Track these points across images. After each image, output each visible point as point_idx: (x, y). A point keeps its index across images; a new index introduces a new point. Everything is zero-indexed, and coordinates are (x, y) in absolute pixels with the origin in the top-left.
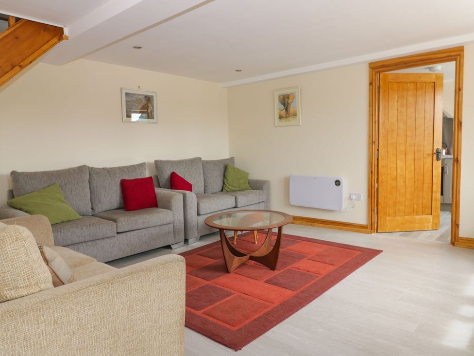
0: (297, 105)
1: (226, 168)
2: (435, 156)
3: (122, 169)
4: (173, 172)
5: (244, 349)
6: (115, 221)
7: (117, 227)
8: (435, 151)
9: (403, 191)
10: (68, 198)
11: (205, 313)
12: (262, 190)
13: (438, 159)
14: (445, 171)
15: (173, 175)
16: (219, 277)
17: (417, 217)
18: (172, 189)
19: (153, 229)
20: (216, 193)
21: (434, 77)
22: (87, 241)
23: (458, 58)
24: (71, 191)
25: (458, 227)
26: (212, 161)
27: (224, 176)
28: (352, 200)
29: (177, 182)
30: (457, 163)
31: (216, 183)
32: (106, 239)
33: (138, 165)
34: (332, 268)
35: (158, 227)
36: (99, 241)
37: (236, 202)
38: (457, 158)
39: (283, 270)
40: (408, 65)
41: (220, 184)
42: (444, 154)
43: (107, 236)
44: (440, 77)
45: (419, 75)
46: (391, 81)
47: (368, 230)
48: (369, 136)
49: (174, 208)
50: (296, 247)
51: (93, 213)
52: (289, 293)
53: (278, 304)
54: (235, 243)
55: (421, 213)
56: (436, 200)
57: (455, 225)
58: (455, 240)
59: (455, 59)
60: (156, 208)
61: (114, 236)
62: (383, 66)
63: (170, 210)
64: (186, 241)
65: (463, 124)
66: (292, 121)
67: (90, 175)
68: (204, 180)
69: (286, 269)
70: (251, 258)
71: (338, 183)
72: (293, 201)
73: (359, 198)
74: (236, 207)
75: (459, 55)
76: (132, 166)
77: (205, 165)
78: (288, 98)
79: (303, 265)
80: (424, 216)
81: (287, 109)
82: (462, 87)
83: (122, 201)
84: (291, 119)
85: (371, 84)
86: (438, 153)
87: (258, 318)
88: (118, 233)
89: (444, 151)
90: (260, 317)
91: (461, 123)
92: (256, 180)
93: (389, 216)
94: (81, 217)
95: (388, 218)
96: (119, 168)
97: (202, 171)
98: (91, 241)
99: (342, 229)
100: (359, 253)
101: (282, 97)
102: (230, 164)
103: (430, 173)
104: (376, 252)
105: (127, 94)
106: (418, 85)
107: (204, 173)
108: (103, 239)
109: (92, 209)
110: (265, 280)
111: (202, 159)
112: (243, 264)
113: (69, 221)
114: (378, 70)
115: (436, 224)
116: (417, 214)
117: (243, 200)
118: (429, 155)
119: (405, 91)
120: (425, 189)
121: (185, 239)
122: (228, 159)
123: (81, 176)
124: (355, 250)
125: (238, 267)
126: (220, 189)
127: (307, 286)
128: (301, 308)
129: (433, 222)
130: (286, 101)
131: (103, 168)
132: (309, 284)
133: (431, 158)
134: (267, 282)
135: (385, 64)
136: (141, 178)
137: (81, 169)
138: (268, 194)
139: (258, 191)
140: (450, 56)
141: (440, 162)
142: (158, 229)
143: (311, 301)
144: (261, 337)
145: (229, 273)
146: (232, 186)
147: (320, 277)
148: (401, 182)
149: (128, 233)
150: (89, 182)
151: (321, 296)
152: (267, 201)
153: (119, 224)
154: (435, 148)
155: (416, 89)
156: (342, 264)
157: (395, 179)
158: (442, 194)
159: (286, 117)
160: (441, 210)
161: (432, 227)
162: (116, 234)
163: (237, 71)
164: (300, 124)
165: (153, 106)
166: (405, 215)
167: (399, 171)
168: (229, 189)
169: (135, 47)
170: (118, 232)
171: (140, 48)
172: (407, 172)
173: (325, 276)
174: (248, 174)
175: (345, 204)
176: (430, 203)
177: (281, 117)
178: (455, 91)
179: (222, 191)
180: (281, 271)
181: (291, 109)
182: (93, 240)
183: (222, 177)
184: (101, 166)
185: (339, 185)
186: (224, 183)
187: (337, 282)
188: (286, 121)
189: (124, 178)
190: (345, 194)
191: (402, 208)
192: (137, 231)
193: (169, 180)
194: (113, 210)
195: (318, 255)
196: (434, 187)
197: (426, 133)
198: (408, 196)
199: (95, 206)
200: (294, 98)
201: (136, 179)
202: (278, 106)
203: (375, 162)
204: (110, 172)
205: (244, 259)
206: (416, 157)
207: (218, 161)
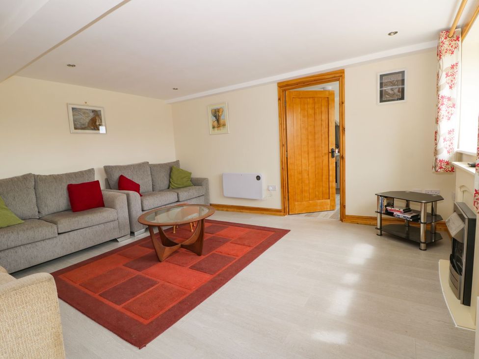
0: (225, 117)
1: (171, 169)
2: (330, 154)
3: (69, 176)
4: (122, 175)
5: (149, 345)
6: (55, 223)
7: (57, 229)
8: (330, 151)
9: (307, 182)
10: (11, 204)
11: (124, 308)
12: (201, 186)
13: (333, 156)
14: (338, 165)
15: (122, 178)
16: (151, 266)
17: (319, 201)
18: (119, 190)
19: (97, 226)
20: (162, 191)
21: (327, 93)
22: (26, 244)
23: (341, 78)
24: (14, 198)
25: (345, 208)
26: (159, 164)
27: (170, 176)
28: (269, 190)
29: (125, 184)
30: (343, 160)
31: (163, 182)
32: (46, 241)
33: (85, 171)
34: (249, 249)
35: (102, 225)
36: (39, 243)
37: (178, 198)
38: (343, 156)
39: (208, 255)
40: (305, 84)
41: (166, 183)
42: (337, 152)
43: (47, 237)
44: (332, 93)
45: (316, 92)
46: (294, 97)
47: (282, 213)
48: (280, 141)
49: (118, 206)
50: (223, 232)
51: (40, 216)
52: (207, 277)
53: (194, 290)
54: (174, 232)
55: (321, 198)
56: (332, 188)
57: (343, 206)
58: (343, 218)
59: (338, 80)
60: (102, 208)
61: (56, 237)
62: (287, 85)
63: (114, 209)
64: (132, 233)
65: (346, 129)
66: (222, 130)
67: (35, 183)
68: (152, 180)
69: (210, 253)
70: (182, 246)
71: (258, 178)
72: (226, 194)
73: (274, 189)
74: (178, 201)
75: (341, 76)
76: (80, 172)
77: (153, 169)
78: (219, 112)
79: (224, 249)
80: (323, 201)
81: (218, 121)
82: (344, 101)
83: (70, 204)
84: (221, 128)
85: (279, 99)
86: (333, 152)
87: (172, 307)
88: (59, 234)
89: (337, 150)
90: (174, 307)
91: (344, 129)
92: (197, 178)
93: (298, 201)
94: (23, 221)
95: (296, 203)
96: (67, 175)
97: (149, 173)
98: (30, 243)
99: (263, 213)
100: (273, 233)
101: (214, 111)
102: (175, 167)
103: (327, 168)
104: (285, 232)
105: (73, 109)
106: (316, 100)
107: (151, 174)
108: (43, 240)
109: (39, 212)
110: (189, 267)
111: (150, 163)
112: (176, 252)
113: (8, 226)
114: (284, 88)
115: (333, 206)
116: (319, 199)
117: (184, 195)
118: (325, 154)
119: (306, 105)
120: (324, 180)
121: (131, 232)
122: (174, 162)
123: (25, 183)
124: (269, 231)
125: (170, 255)
126: (167, 186)
127: (224, 268)
128: (213, 293)
129: (331, 205)
130: (217, 114)
131: (50, 175)
132: (226, 267)
133: (327, 156)
134: (192, 268)
135: (289, 83)
136: (88, 182)
137: (26, 178)
138: (207, 189)
139: (198, 187)
140: (335, 77)
141: (335, 158)
142: (102, 226)
143: (224, 284)
144: (170, 329)
145: (160, 261)
146: (176, 184)
147: (237, 258)
148: (305, 175)
149: (71, 233)
150: (34, 188)
151: (234, 278)
152: (206, 195)
153: (60, 226)
154: (330, 148)
155: (314, 103)
156: (257, 245)
157: (301, 173)
158: (336, 182)
159: (218, 127)
160: (336, 193)
161: (330, 208)
162: (57, 235)
163: (174, 89)
164: (229, 132)
165: (101, 120)
166: (309, 200)
167: (304, 167)
168: (174, 186)
169: (69, 65)
170: (59, 232)
171: (74, 66)
172: (310, 168)
173: (241, 258)
174: (191, 174)
175: (265, 194)
176: (328, 191)
177: (214, 127)
178: (340, 104)
179: (169, 188)
180: (206, 256)
181: (221, 121)
182: (33, 243)
183: (168, 176)
184: (47, 174)
185: (259, 179)
186: (170, 182)
187: (250, 263)
188: (218, 130)
189: (71, 183)
190: (264, 187)
191: (307, 195)
192: (81, 230)
193: (118, 181)
194: (61, 211)
195: (240, 238)
196: (331, 178)
197: (323, 138)
198: (311, 186)
199: (41, 210)
200: (222, 111)
201: (83, 183)
202: (211, 119)
203: (285, 160)
204: (56, 179)
205: (175, 248)
206: (316, 156)
207: (164, 164)
